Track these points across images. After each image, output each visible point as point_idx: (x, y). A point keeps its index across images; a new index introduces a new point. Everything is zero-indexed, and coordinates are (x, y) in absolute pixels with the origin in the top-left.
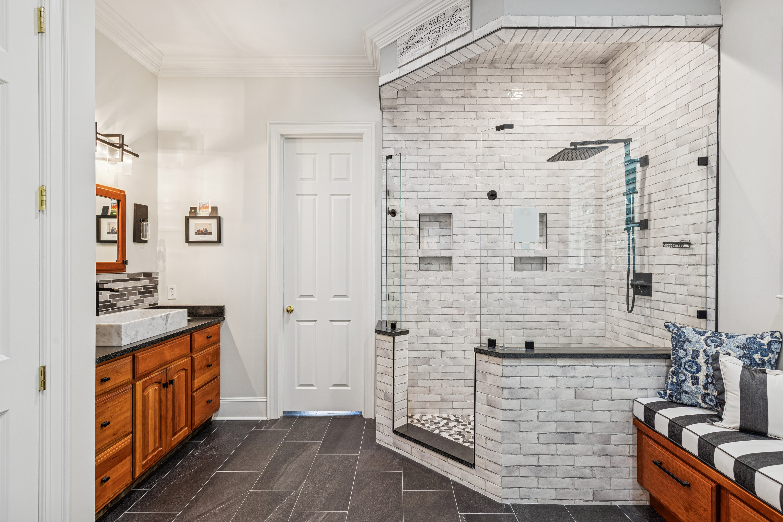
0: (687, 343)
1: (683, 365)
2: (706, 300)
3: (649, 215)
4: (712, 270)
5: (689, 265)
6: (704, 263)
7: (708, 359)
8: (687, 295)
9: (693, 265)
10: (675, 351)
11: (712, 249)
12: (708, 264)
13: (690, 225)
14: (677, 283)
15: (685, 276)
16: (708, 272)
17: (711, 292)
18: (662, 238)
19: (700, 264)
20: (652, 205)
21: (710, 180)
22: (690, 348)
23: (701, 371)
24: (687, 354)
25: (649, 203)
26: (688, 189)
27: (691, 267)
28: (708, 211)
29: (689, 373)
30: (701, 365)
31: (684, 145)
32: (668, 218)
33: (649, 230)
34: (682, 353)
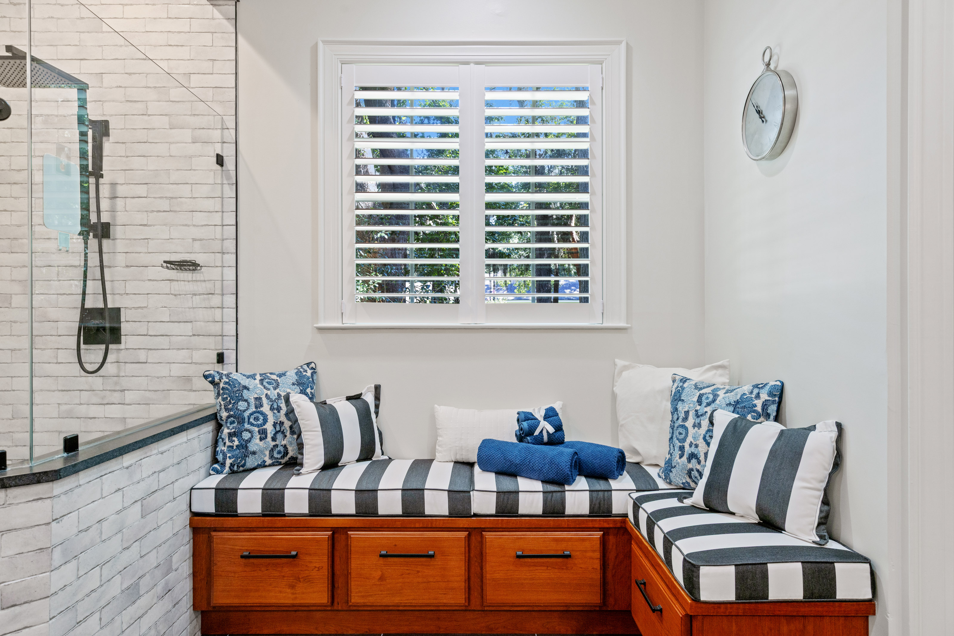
0: (245, 391)
1: (246, 420)
2: (223, 339)
3: (114, 217)
4: (230, 300)
5: (195, 295)
6: (218, 291)
7: (273, 404)
8: (191, 336)
9: (200, 294)
10: (231, 406)
11: (230, 274)
12: (224, 292)
13: (194, 240)
14: (174, 320)
15: (188, 309)
16: (224, 303)
17: (230, 329)
18: (142, 254)
19: (213, 292)
20: (120, 203)
21: (226, 187)
22: (250, 396)
23: (268, 421)
24: (249, 404)
25: (114, 198)
26: (192, 191)
27: (197, 297)
28: (223, 225)
29: (255, 428)
30: (267, 413)
31: (183, 128)
32: (154, 225)
33: (113, 240)
34: (242, 405)
